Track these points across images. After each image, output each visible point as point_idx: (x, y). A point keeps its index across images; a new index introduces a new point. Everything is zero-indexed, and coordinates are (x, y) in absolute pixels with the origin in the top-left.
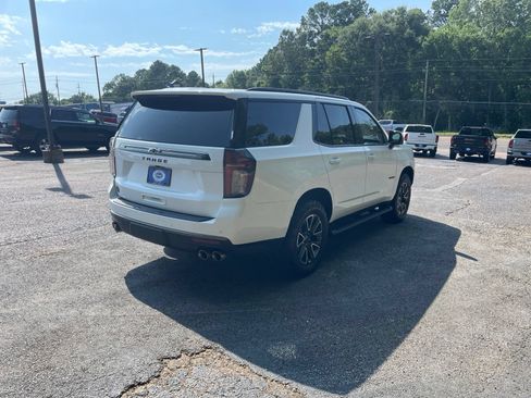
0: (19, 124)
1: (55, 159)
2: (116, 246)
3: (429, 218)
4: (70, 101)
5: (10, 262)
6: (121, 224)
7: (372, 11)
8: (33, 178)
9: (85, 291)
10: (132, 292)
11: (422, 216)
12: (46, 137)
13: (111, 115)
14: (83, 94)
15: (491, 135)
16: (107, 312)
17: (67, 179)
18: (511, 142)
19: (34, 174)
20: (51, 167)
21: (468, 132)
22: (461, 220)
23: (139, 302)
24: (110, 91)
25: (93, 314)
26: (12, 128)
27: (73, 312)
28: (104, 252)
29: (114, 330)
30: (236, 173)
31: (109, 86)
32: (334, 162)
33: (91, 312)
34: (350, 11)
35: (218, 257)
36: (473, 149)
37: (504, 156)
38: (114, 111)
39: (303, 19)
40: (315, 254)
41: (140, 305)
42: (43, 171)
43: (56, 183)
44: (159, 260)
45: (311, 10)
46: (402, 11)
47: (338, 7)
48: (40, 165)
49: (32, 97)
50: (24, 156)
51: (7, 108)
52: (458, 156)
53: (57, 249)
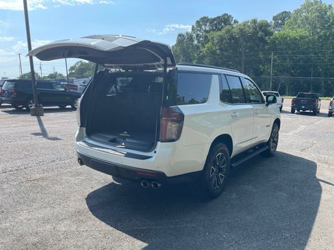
0: (16, 91)
1: (38, 114)
2: (79, 174)
3: (291, 153)
4: (48, 77)
5: (5, 186)
6: (84, 160)
7: (236, 22)
8: (23, 126)
9: (57, 210)
10: (91, 211)
11: (285, 152)
12: (32, 99)
13: (74, 86)
14: (57, 73)
15: (317, 98)
16: (74, 228)
17: (46, 126)
18: (331, 103)
19: (24, 123)
20: (35, 118)
21: (303, 96)
22: (313, 155)
23: (96, 219)
24: (73, 71)
25: (64, 229)
26: (12, 93)
27: (48, 227)
28: (71, 178)
29: (79, 243)
30: (169, 124)
31: (72, 68)
32: (234, 116)
33: (62, 228)
34: (222, 22)
35: (156, 185)
36: (306, 107)
37: (327, 111)
38: (75, 84)
39: (193, 27)
40: (222, 181)
41: (98, 222)
42: (30, 121)
43: (38, 129)
44: (110, 184)
45: (198, 22)
46: (254, 21)
47: (214, 19)
48: (28, 117)
49: (25, 75)
50: (19, 111)
51: (8, 81)
52: (296, 112)
53: (38, 176)
